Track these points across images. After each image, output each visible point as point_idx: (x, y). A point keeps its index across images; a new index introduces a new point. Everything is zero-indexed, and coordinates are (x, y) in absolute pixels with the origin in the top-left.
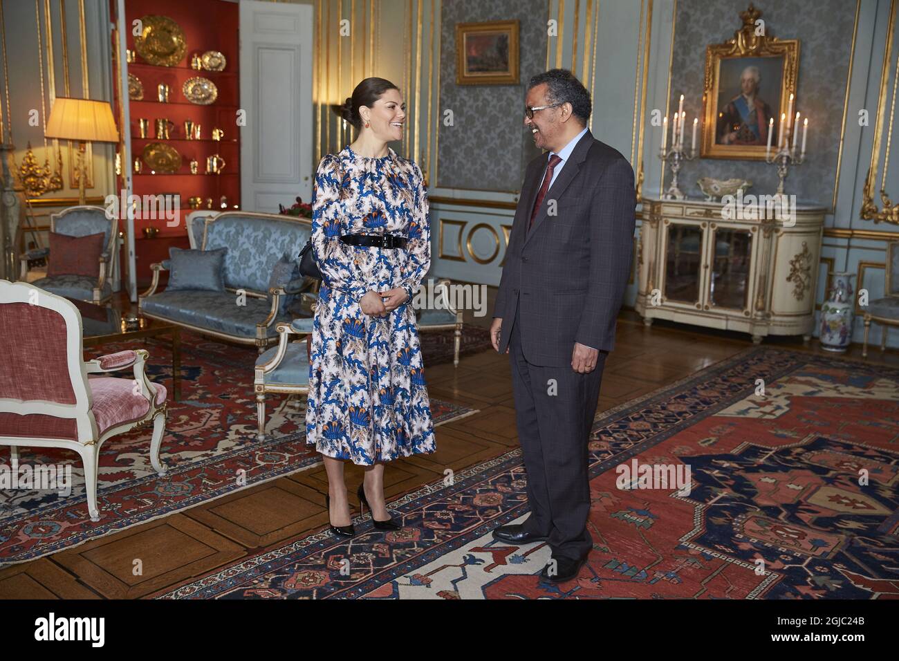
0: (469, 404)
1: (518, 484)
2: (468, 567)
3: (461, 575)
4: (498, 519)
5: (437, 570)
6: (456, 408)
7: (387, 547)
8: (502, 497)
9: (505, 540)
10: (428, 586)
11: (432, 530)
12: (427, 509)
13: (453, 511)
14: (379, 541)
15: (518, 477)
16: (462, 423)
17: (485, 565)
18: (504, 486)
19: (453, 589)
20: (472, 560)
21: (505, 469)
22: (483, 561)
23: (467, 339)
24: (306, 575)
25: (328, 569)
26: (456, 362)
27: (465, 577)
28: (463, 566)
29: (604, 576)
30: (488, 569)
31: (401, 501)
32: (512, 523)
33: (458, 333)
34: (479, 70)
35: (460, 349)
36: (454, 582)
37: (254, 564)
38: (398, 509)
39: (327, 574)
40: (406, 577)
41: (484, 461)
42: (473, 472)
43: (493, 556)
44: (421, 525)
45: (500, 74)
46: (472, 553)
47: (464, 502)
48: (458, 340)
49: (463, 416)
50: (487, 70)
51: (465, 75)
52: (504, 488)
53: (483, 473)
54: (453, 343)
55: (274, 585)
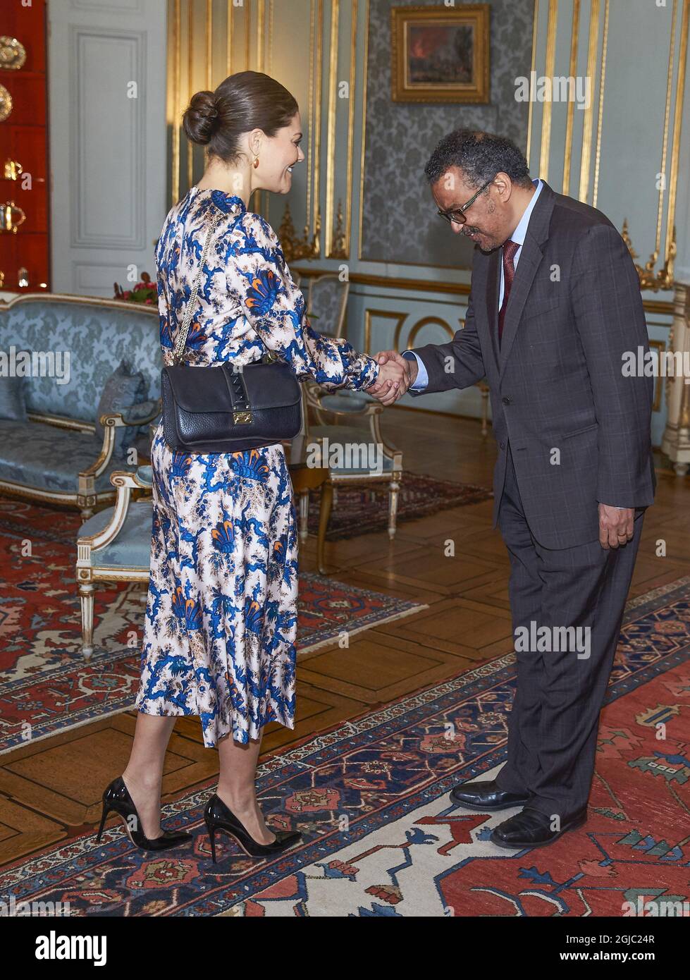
0: (413, 595)
1: (488, 718)
2: (413, 848)
3: (402, 860)
4: (458, 772)
5: (366, 854)
6: (392, 602)
7: (288, 819)
8: (464, 739)
9: (470, 804)
10: (353, 878)
11: (358, 791)
12: (350, 760)
13: (390, 761)
14: (275, 810)
15: (488, 707)
16: (401, 625)
17: (438, 845)
18: (467, 722)
19: (390, 883)
20: (418, 837)
21: (469, 695)
22: (437, 839)
23: (408, 496)
24: (161, 865)
25: (196, 856)
26: (392, 530)
27: (408, 862)
28: (405, 847)
29: (619, 856)
30: (443, 851)
31: (308, 748)
32: (479, 779)
33: (394, 486)
34: (428, 80)
35: (398, 510)
36: (392, 872)
37: (77, 851)
38: (304, 761)
39: (195, 864)
40: (319, 866)
41: (437, 684)
42: (420, 701)
43: (452, 830)
44: (340, 785)
45: (461, 87)
46: (420, 826)
47: (407, 747)
48: (394, 497)
49: (403, 614)
50: (440, 81)
51: (406, 87)
52: (467, 726)
53: (434, 703)
54: (388, 500)
55: (110, 883)
